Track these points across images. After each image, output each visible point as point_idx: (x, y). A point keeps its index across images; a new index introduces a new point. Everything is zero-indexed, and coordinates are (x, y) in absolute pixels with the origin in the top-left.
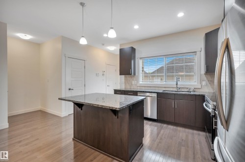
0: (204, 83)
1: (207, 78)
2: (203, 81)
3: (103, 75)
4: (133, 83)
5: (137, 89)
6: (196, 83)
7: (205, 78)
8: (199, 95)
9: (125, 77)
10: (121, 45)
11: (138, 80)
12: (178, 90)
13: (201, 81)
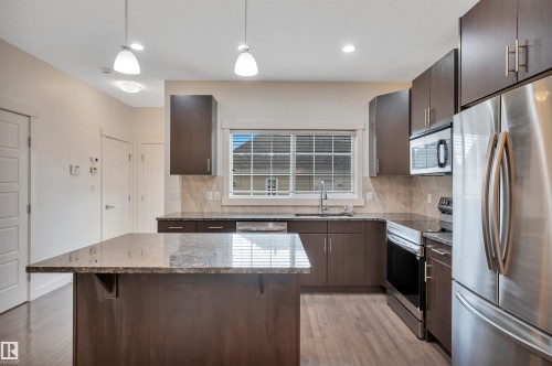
0: (369, 195)
1: (374, 185)
2: (368, 190)
3: (93, 170)
4: (210, 196)
5: (223, 213)
6: (356, 197)
7: (371, 186)
8: (372, 221)
9: (183, 180)
10: (168, 83)
11: (222, 190)
12: (325, 212)
13: (365, 190)
